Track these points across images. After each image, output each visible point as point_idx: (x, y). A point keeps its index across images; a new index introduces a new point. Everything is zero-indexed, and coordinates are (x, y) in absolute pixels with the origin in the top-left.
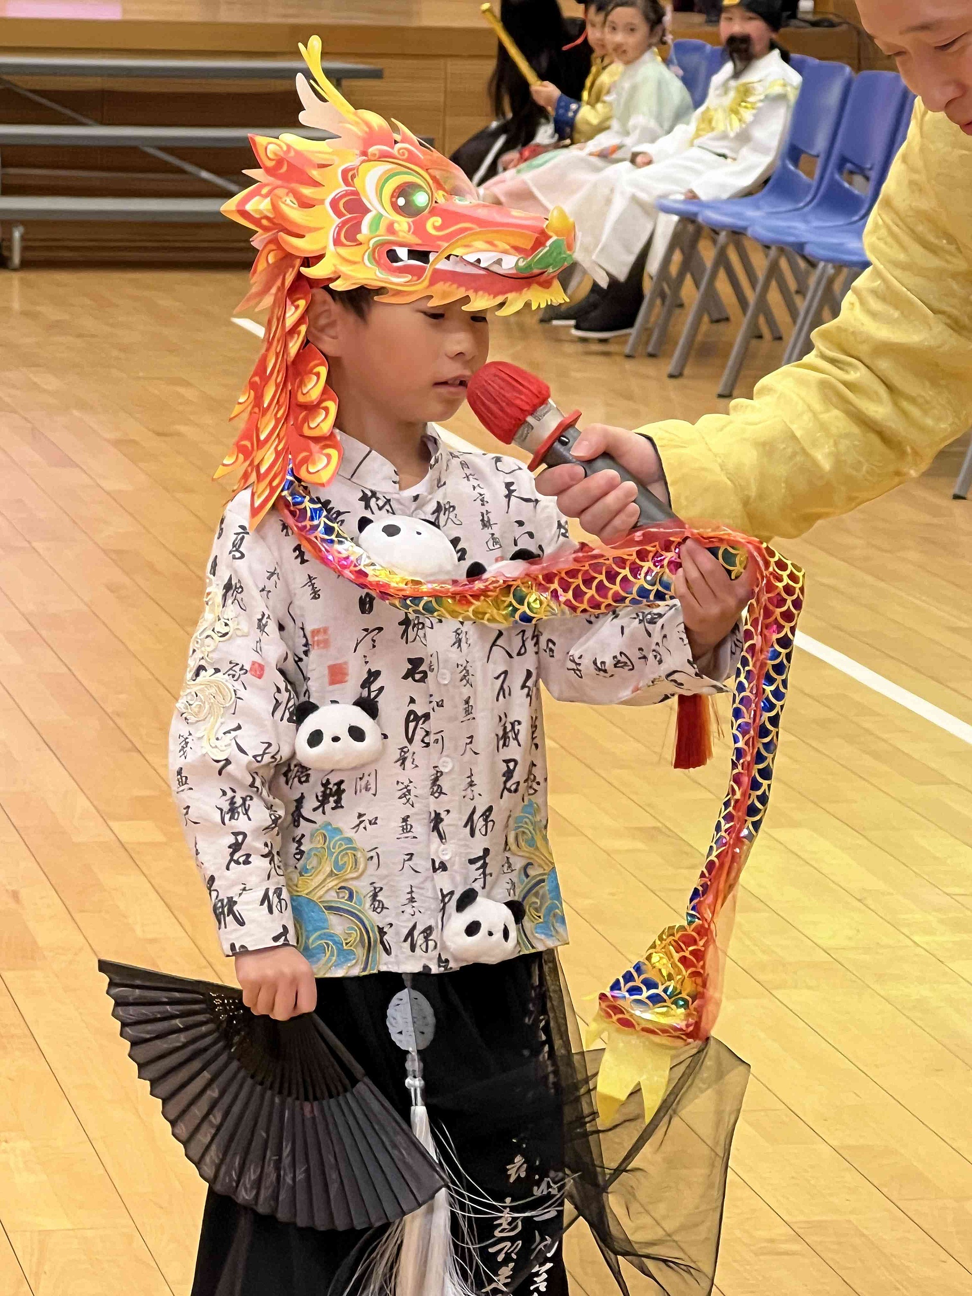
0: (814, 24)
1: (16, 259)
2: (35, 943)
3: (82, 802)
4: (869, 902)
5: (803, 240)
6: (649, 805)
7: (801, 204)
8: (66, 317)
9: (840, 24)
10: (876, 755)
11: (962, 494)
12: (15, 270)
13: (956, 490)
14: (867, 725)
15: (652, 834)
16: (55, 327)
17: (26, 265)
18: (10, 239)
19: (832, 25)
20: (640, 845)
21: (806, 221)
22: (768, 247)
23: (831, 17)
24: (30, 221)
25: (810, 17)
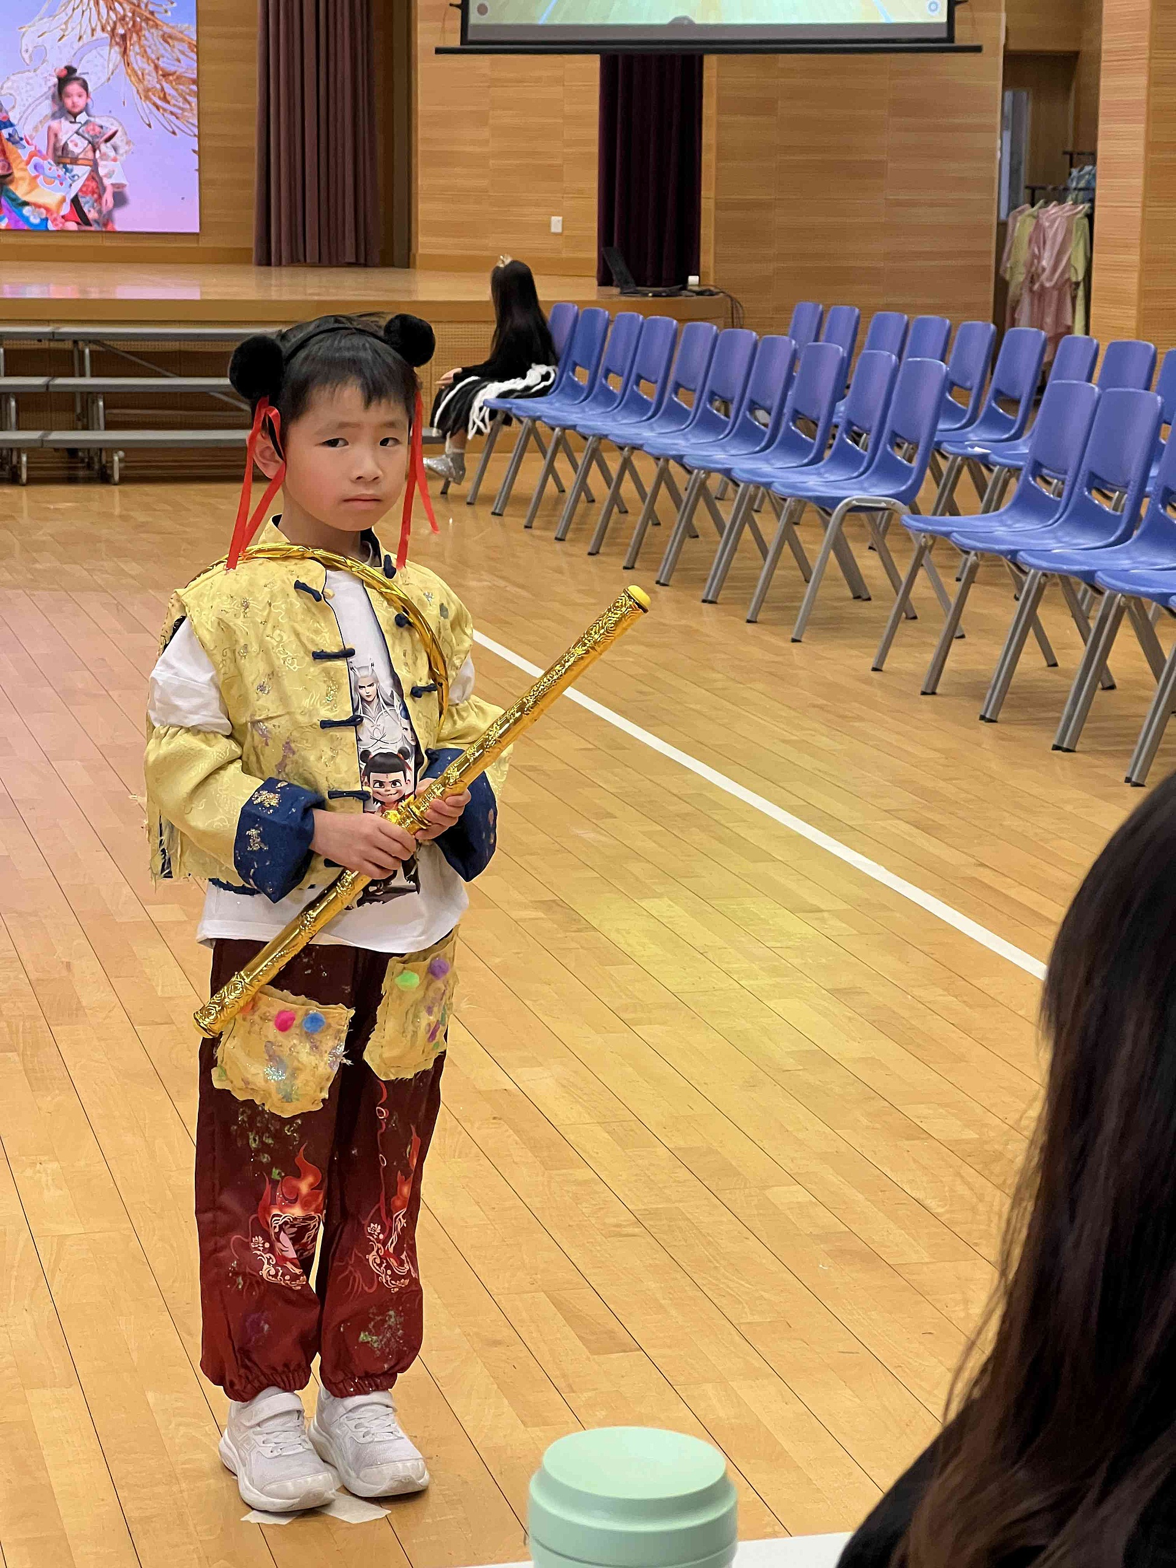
0: (699, 293)
1: (117, 477)
2: (79, 1002)
3: (126, 890)
4: (710, 955)
5: (682, 453)
6: (549, 883)
7: (684, 426)
8: (150, 519)
9: (717, 293)
10: (720, 839)
11: (797, 638)
12: (115, 484)
13: (793, 636)
14: (716, 817)
15: (549, 906)
16: (141, 527)
17: (123, 480)
18: (112, 462)
19: (712, 294)
20: (541, 914)
21: (687, 440)
22: (659, 459)
23: (712, 288)
24: (129, 448)
25: (696, 289)
